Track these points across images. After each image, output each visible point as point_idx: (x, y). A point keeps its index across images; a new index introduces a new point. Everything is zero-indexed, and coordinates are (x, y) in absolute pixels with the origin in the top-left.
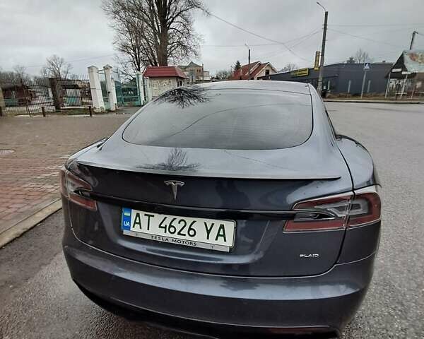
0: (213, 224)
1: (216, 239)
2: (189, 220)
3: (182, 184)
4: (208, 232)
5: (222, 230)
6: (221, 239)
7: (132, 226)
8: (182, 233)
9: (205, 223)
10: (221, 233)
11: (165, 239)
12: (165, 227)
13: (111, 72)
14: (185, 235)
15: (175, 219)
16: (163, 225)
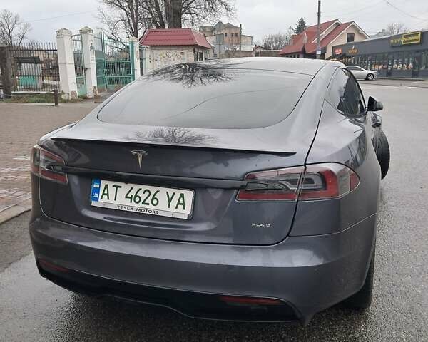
0: (174, 194)
1: (176, 208)
2: (153, 189)
3: (146, 153)
4: (170, 201)
5: (182, 199)
6: (181, 207)
7: (100, 197)
8: (146, 202)
9: (167, 193)
10: (181, 202)
11: (130, 208)
12: (131, 198)
13: (90, 37)
14: (148, 204)
15: (140, 189)
16: (129, 196)
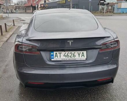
0: (80, 53)
1: (82, 57)
2: (73, 52)
7: (54, 57)
8: (71, 57)
10: (83, 55)
11: (66, 59)
15: (68, 53)
16: (65, 55)
